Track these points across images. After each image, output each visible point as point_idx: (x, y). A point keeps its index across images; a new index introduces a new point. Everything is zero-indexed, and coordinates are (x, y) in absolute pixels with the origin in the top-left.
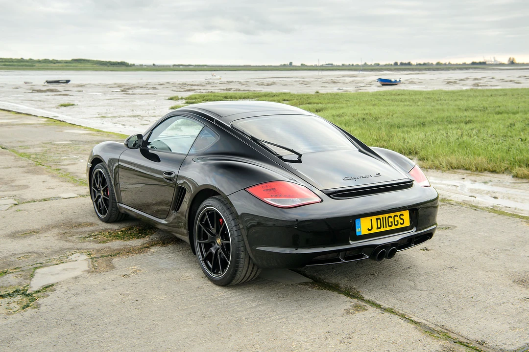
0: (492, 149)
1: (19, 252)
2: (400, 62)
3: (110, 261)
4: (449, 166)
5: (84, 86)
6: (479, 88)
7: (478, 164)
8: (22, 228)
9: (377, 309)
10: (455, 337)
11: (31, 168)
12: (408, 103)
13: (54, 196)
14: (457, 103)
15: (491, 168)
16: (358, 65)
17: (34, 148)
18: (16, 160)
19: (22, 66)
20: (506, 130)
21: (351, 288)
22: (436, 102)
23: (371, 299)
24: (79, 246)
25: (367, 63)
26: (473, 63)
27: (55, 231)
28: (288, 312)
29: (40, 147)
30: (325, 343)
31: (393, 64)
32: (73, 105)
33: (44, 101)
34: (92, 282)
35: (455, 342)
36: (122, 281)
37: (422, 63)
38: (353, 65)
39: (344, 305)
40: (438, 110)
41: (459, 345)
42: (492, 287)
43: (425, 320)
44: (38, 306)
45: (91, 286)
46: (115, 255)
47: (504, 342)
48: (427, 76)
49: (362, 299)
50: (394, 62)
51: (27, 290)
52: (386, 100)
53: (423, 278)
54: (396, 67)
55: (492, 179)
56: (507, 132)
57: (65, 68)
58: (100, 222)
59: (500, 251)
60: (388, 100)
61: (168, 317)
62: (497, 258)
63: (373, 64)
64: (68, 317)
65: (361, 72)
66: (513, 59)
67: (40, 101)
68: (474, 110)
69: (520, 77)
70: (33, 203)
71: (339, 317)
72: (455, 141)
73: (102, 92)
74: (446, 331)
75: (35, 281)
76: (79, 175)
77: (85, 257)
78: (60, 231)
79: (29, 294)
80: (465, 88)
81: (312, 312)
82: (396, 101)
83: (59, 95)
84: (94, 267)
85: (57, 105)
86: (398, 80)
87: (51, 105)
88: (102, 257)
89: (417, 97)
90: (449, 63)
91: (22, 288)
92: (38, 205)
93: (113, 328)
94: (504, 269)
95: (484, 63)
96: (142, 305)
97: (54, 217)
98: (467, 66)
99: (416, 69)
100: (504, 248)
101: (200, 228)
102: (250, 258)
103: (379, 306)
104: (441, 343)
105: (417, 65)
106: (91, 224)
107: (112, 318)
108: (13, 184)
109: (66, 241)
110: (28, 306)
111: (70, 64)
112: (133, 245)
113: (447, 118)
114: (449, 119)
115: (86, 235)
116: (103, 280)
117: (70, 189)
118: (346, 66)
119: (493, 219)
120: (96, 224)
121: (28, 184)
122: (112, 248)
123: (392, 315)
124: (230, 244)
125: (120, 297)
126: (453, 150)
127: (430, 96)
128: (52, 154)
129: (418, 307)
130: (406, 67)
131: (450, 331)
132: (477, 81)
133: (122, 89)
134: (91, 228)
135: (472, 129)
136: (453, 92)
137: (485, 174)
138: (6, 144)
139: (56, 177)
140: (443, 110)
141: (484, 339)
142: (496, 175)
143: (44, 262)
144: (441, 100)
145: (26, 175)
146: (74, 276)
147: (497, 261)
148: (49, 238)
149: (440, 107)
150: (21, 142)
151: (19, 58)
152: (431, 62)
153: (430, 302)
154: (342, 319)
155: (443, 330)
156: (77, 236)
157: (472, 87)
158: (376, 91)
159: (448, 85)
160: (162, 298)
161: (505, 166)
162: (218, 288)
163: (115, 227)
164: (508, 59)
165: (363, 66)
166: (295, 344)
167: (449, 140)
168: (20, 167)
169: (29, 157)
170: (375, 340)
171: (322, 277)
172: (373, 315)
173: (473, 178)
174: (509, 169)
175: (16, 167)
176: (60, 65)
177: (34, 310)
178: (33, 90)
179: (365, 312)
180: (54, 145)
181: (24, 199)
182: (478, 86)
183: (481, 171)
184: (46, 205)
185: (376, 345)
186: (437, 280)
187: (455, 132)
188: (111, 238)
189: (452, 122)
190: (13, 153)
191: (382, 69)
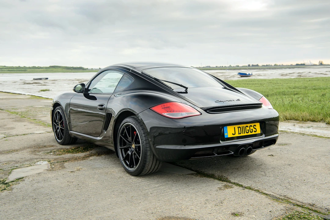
0: (312, 108)
1: (3, 161)
2: (252, 64)
3: (63, 164)
4: (285, 118)
5: (56, 80)
6: (302, 77)
7: (303, 117)
8: (7, 149)
9: (240, 187)
10: (294, 202)
11: (17, 119)
12: (257, 85)
13: (31, 133)
14: (288, 85)
15: (312, 119)
16: (225, 66)
17: (21, 109)
18: (9, 115)
19: (19, 70)
20: (320, 98)
21: (222, 176)
22: (275, 84)
23: (235, 182)
24: (43, 157)
25: (231, 66)
26: (297, 65)
27: (29, 150)
28: (180, 189)
29: (25, 109)
30: (205, 206)
31: (247, 66)
32: (49, 90)
33: (31, 89)
34: (50, 176)
35: (294, 205)
36: (70, 175)
37: (265, 65)
38: (222, 67)
39: (217, 185)
40: (276, 88)
41: (297, 206)
42: (317, 175)
43: (273, 192)
44: (12, 189)
45: (49, 177)
46: (66, 161)
47: (328, 204)
48: (269, 72)
49: (230, 182)
50: (248, 64)
51: (5, 181)
52: (244, 84)
53: (271, 170)
54: (249, 67)
55: (313, 125)
56: (321, 99)
57: (45, 71)
58: (58, 145)
59: (321, 156)
60: (245, 84)
61: (98, 193)
62: (320, 159)
63: (235, 66)
64: (31, 195)
65: (228, 71)
66: (322, 62)
67: (29, 89)
68: (299, 88)
69: (327, 72)
70: (16, 136)
71: (214, 191)
72: (288, 104)
73: (67, 84)
74: (287, 199)
75: (11, 176)
76: (48, 122)
77: (46, 162)
78: (32, 150)
79: (6, 183)
80: (293, 78)
81: (196, 189)
82: (250, 84)
83: (41, 85)
84: (52, 168)
85: (39, 90)
86: (251, 74)
87: (35, 91)
88: (57, 162)
89: (263, 82)
90: (282, 65)
91: (2, 180)
92: (19, 137)
93: (61, 200)
94: (324, 165)
95: (304, 65)
96: (82, 187)
97: (29, 143)
98: (293, 67)
99: (262, 69)
100: (324, 154)
101: (121, 138)
102: (154, 155)
103: (241, 186)
104: (284, 205)
105: (262, 66)
106: (53, 146)
107: (61, 194)
108: (5, 127)
109: (35, 155)
110: (5, 189)
111: (48, 69)
112: (79, 156)
113: (282, 92)
114: (283, 93)
115: (49, 151)
116: (57, 174)
117: (41, 129)
118: (219, 67)
119: (315, 140)
120: (55, 146)
121: (14, 127)
122: (64, 157)
123: (251, 190)
124: (140, 146)
125: (67, 183)
126: (287, 109)
127: (271, 82)
128: (32, 112)
129: (268, 186)
130: (255, 67)
131: (290, 199)
132: (300, 74)
133: (80, 81)
134: (52, 148)
135: (299, 98)
136: (286, 80)
137: (308, 123)
138: (3, 108)
139: (33, 123)
140: (279, 88)
141: (314, 202)
142: (315, 123)
143: (19, 166)
144: (278, 83)
145: (14, 122)
146: (38, 173)
147: (320, 161)
148: (24, 154)
149: (278, 87)
150: (13, 106)
151: (18, 66)
152: (271, 64)
153: (275, 183)
154: (216, 192)
155: (285, 198)
156: (42, 152)
157: (297, 77)
158: (237, 80)
159: (282, 76)
160: (95, 183)
161: (321, 118)
162: (133, 177)
163: (68, 147)
164: (319, 62)
165: (229, 67)
166: (184, 207)
167: (284, 103)
168: (10, 118)
169: (17, 114)
170: (239, 204)
171: (203, 171)
172: (237, 190)
173: (301, 125)
174: (324, 119)
175: (8, 119)
176: (42, 69)
177: (9, 191)
178: (25, 83)
179: (231, 189)
180: (34, 107)
181: (11, 135)
182: (301, 76)
183: (305, 121)
184: (25, 137)
185: (239, 206)
186: (280, 171)
187: (287, 99)
188: (65, 153)
189: (285, 94)
190: (7, 112)
191: (241, 69)
